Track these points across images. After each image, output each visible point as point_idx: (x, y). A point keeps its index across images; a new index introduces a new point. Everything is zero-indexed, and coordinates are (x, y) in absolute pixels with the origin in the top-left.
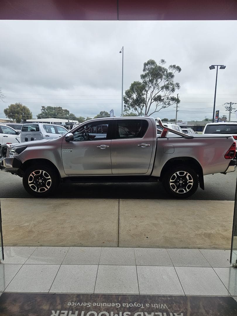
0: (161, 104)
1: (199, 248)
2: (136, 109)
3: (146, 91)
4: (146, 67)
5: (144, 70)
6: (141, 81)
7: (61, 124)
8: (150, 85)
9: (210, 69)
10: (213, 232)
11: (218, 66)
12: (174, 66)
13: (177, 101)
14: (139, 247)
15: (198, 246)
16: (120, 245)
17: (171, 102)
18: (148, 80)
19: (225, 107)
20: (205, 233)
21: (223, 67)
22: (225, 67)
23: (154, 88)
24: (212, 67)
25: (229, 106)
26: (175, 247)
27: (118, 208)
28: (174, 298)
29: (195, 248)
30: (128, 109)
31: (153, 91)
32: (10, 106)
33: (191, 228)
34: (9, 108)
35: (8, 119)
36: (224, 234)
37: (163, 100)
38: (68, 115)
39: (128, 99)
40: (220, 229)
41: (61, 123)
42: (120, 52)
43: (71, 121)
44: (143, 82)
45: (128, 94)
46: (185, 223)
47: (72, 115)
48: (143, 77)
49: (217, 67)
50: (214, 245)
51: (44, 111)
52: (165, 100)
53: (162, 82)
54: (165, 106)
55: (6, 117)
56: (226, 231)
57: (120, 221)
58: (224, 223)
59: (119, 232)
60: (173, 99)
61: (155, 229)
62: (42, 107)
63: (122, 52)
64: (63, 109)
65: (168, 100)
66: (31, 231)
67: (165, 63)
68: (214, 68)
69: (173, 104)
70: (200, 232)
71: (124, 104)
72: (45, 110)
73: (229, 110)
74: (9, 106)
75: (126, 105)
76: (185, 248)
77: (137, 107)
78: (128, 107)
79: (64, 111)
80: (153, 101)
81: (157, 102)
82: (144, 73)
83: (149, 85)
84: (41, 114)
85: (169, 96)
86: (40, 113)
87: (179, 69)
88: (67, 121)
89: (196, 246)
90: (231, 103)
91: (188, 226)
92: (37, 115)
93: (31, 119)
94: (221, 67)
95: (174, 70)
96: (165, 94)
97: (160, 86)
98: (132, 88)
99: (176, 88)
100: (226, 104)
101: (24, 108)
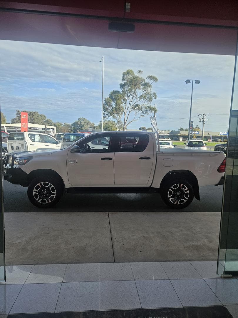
0: (139, 113)
1: (189, 260)
2: (115, 117)
3: (124, 99)
4: (125, 77)
5: (123, 80)
6: (120, 90)
7: (37, 129)
8: (129, 95)
9: (186, 83)
10: (199, 243)
12: (151, 77)
13: (155, 110)
14: (134, 261)
15: (188, 258)
16: (116, 260)
17: (149, 111)
18: (127, 89)
19: (199, 118)
20: (193, 245)
21: (197, 82)
22: (200, 82)
23: (133, 97)
24: (188, 82)
25: (203, 117)
26: (168, 260)
27: (108, 222)
28: (173, 310)
29: (185, 260)
30: (107, 116)
31: (131, 101)
33: (180, 241)
36: (210, 245)
37: (141, 109)
38: (44, 120)
39: (107, 107)
40: (205, 240)
42: (101, 62)
43: (48, 127)
44: (122, 91)
45: (107, 102)
46: (174, 235)
47: (48, 120)
48: (122, 86)
50: (202, 257)
51: (18, 115)
52: (143, 109)
53: (140, 92)
54: (143, 115)
56: (211, 242)
57: (112, 235)
58: (208, 235)
59: (113, 247)
60: (150, 108)
61: (147, 243)
63: (102, 62)
64: (40, 114)
65: (145, 110)
66: (24, 249)
67: (142, 73)
69: (151, 114)
70: (188, 244)
71: (103, 112)
72: (20, 114)
73: (202, 121)
75: (106, 113)
76: (177, 261)
77: (116, 115)
79: (40, 116)
80: (131, 109)
81: (135, 111)
82: (123, 83)
83: (127, 95)
84: (15, 119)
85: (147, 106)
86: (15, 117)
87: (155, 79)
88: (44, 126)
89: (186, 258)
90: (204, 114)
91: (176, 239)
92: (11, 120)
93: (4, 123)
94: (196, 82)
95: (152, 81)
96: (143, 104)
97: (139, 95)
98: (111, 97)
99: (153, 97)
100: (200, 115)
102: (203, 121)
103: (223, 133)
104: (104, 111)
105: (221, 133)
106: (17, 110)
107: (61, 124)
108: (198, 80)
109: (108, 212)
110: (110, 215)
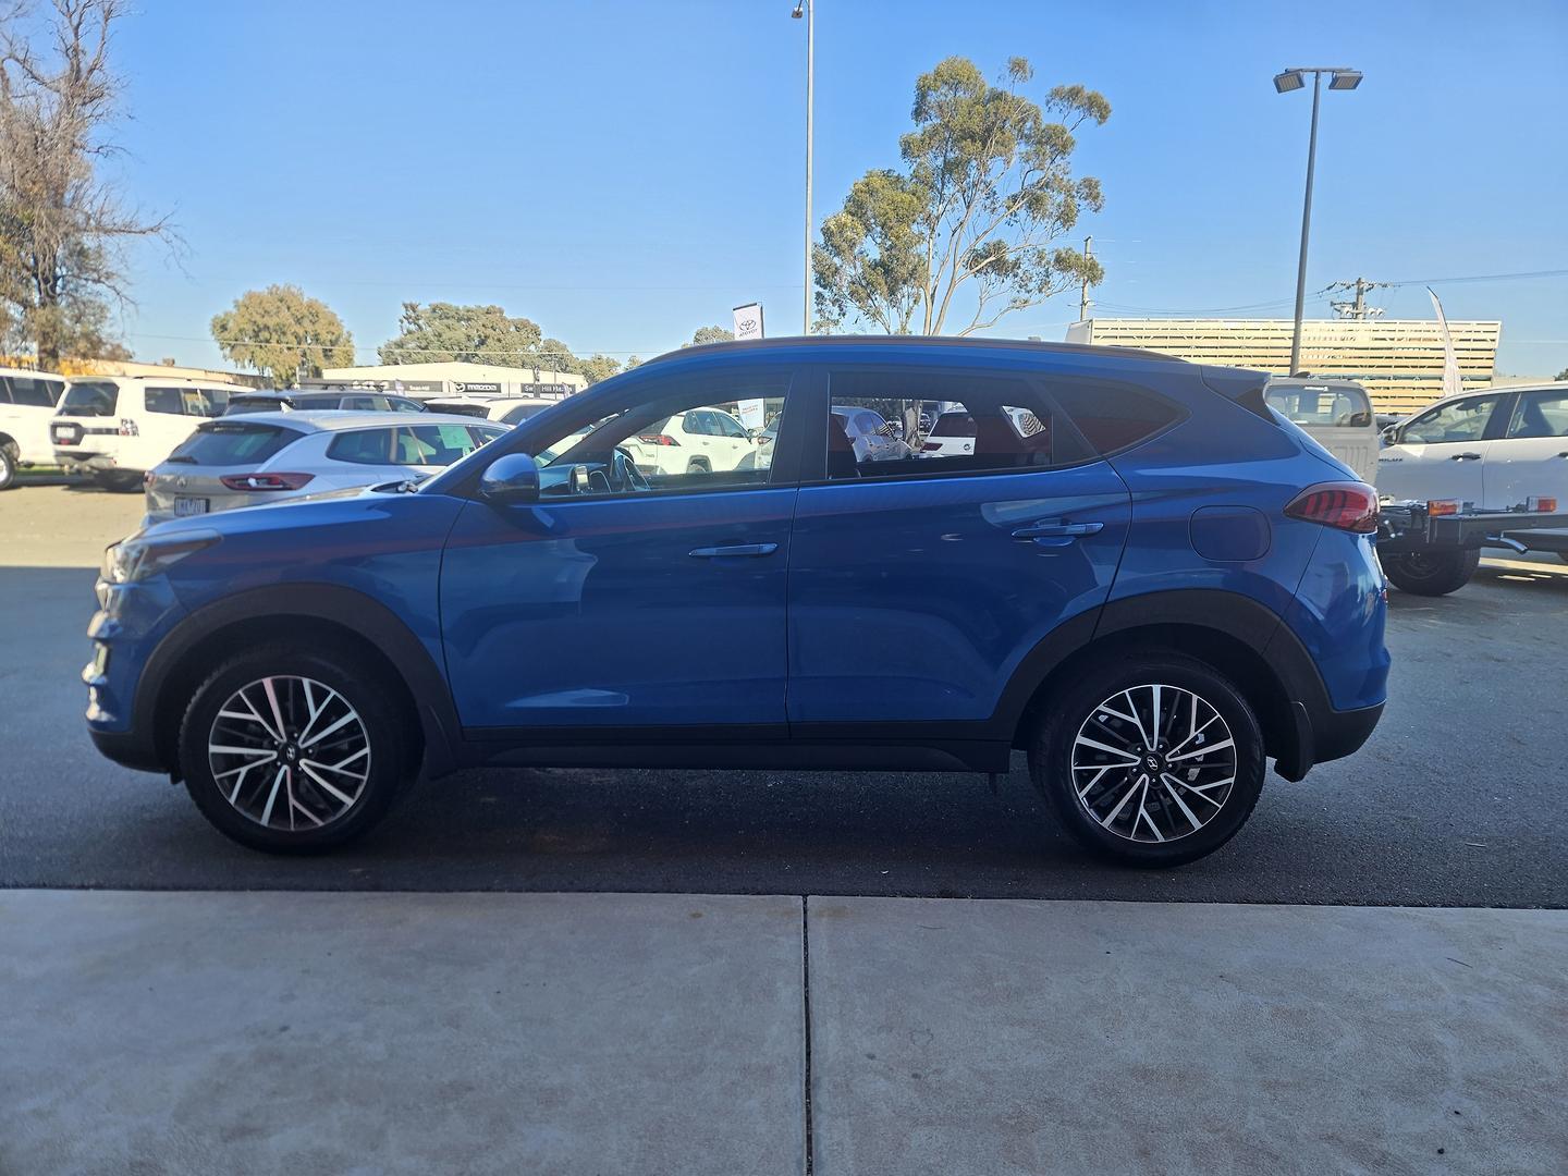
0: (1005, 287)
2: (876, 314)
3: (926, 219)
4: (928, 99)
5: (918, 113)
6: (904, 169)
7: (497, 391)
8: (949, 191)
9: (1280, 91)
11: (1322, 75)
12: (1074, 94)
17: (1056, 277)
18: (940, 161)
19: (1332, 304)
21: (1345, 81)
22: (1360, 78)
23: (968, 207)
24: (1288, 81)
25: (1354, 299)
30: (836, 310)
31: (962, 223)
32: (241, 299)
34: (234, 311)
35: (231, 366)
37: (1016, 264)
38: (532, 347)
39: (837, 261)
41: (499, 386)
42: (798, 15)
43: (546, 378)
44: (915, 176)
45: (833, 240)
47: (550, 346)
48: (914, 147)
49: (1317, 77)
51: (413, 327)
52: (1025, 266)
53: (1008, 171)
54: (1024, 295)
55: (225, 356)
60: (1062, 262)
62: (406, 306)
64: (508, 315)
65: (1039, 269)
67: (1028, 75)
68: (1302, 85)
69: (1067, 290)
72: (420, 322)
74: (236, 302)
75: (826, 293)
77: (880, 301)
78: (835, 303)
79: (512, 329)
80: (960, 270)
81: (981, 278)
82: (916, 130)
83: (941, 192)
84: (400, 345)
85: (1047, 249)
86: (397, 336)
87: (1097, 108)
88: (527, 376)
90: (1359, 282)
92: (379, 348)
93: (347, 366)
94: (1335, 81)
95: (1076, 114)
96: (1028, 237)
97: (1002, 197)
98: (856, 207)
99: (1084, 203)
100: (1337, 288)
101: (315, 314)
104: (818, 283)
106: (408, 302)
107: (613, 365)
108: (1348, 70)
109: (805, 903)
110: (820, 929)
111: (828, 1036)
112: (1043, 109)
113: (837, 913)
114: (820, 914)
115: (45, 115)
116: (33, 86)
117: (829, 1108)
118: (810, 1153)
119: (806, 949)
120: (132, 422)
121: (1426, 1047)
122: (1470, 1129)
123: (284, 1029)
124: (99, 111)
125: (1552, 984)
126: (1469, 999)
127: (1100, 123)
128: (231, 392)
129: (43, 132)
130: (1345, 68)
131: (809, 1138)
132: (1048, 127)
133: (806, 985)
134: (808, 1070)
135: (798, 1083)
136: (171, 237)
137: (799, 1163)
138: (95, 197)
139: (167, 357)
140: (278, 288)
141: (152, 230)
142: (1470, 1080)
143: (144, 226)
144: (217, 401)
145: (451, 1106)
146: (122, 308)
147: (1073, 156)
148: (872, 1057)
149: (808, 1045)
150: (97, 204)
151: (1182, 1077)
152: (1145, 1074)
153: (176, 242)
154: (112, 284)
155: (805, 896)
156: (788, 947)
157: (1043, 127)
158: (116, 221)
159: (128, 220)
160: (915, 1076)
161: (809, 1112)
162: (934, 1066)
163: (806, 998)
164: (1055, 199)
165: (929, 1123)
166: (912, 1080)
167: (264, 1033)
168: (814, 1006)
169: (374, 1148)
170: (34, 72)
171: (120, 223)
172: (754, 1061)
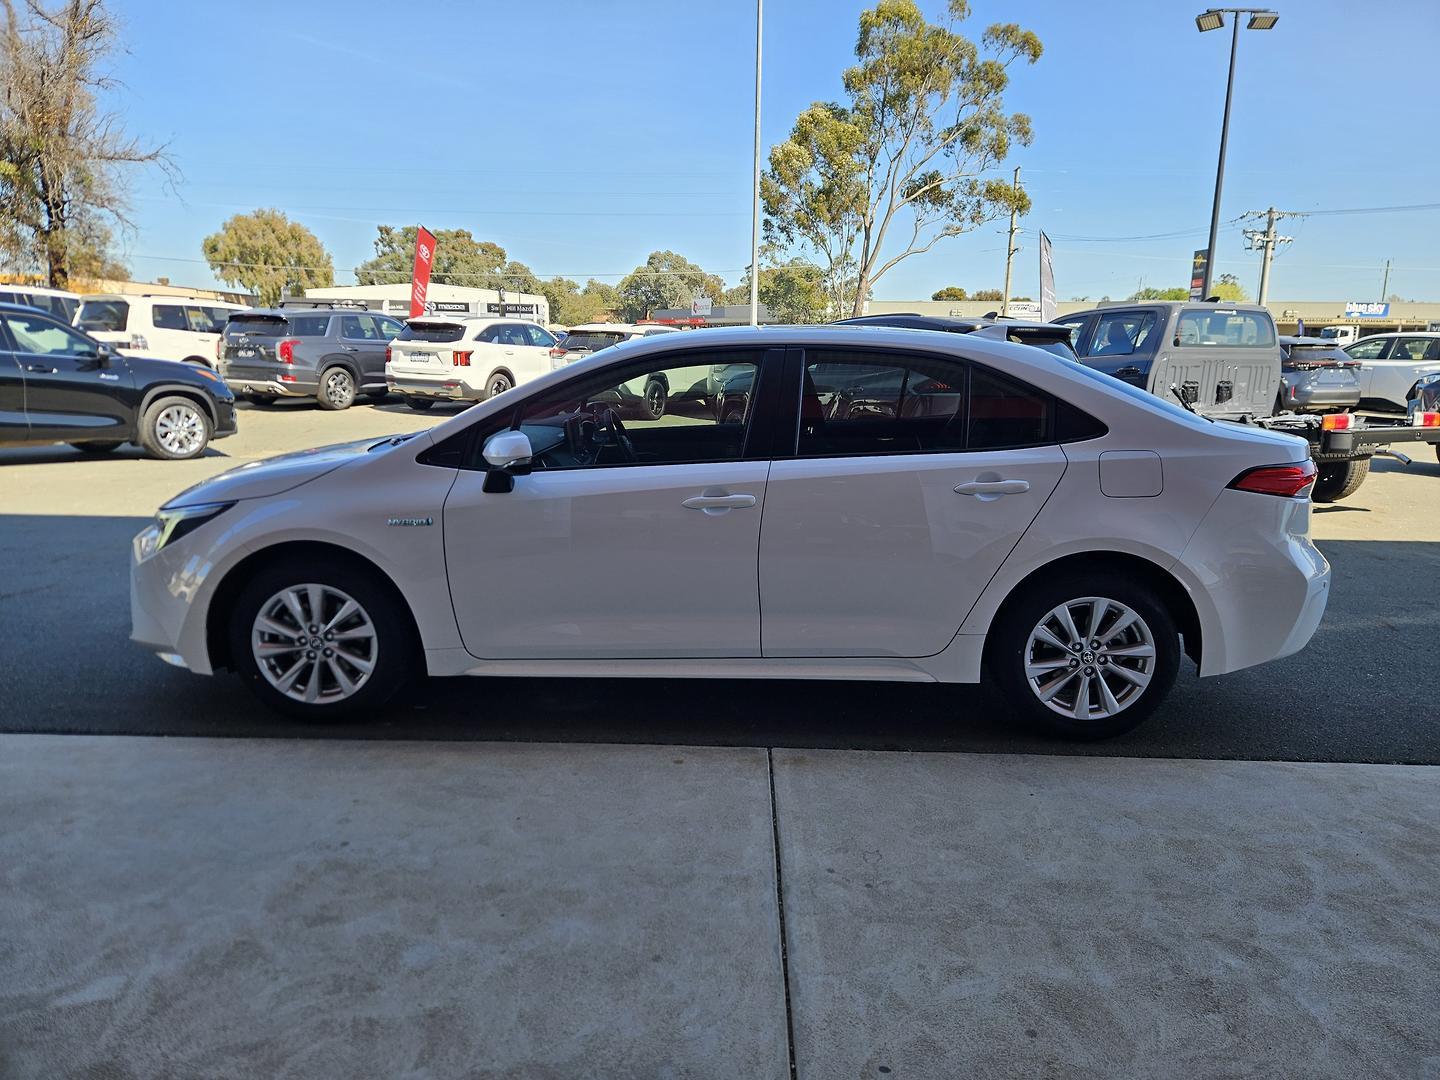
0: (937, 217)
2: (820, 241)
3: (868, 150)
4: (870, 36)
5: (861, 48)
6: (846, 102)
7: (467, 310)
9: (1200, 31)
11: (1241, 14)
12: (1009, 31)
13: (1020, 204)
17: (988, 208)
18: (880, 96)
19: (1245, 232)
21: (1264, 21)
22: (1276, 19)
23: (906, 138)
24: (1210, 19)
25: (1264, 228)
27: (769, 832)
30: (783, 237)
31: (900, 153)
32: (228, 221)
34: (223, 233)
35: (222, 286)
37: (951, 196)
38: (498, 270)
39: (783, 189)
41: (467, 305)
43: (511, 298)
44: (857, 108)
45: (781, 166)
47: (515, 269)
48: (856, 81)
49: (1236, 17)
51: (387, 249)
52: (958, 197)
53: (944, 107)
54: (957, 223)
55: (216, 277)
57: (793, 959)
60: (994, 193)
62: (381, 229)
64: (476, 239)
65: (970, 198)
67: (967, 13)
68: (1222, 25)
69: (996, 219)
71: (762, 216)
72: (394, 245)
73: (1261, 248)
74: (225, 224)
75: (775, 221)
77: (824, 228)
78: (783, 230)
79: (480, 252)
80: (898, 199)
81: (918, 206)
82: (858, 66)
83: (881, 124)
84: (376, 265)
85: (979, 179)
86: (373, 257)
87: (1031, 47)
88: (493, 297)
90: (1271, 212)
92: (356, 269)
93: (327, 286)
94: (1253, 21)
95: (1009, 52)
96: (958, 168)
97: (939, 128)
98: (802, 137)
99: (1014, 138)
100: (1250, 217)
101: (296, 236)
102: (1264, 247)
103: (1362, 308)
104: (766, 210)
105: (1349, 308)
106: (382, 225)
107: (572, 287)
108: (1265, 11)
109: (770, 754)
110: (784, 774)
111: (796, 856)
112: (980, 48)
113: (798, 761)
114: (783, 762)
115: (51, 50)
116: (38, 21)
117: (798, 909)
118: (784, 940)
119: (773, 789)
120: (142, 337)
121: (1298, 871)
122: (1328, 932)
123: (345, 844)
124: (99, 45)
125: (1406, 823)
126: (1334, 834)
127: (1033, 61)
128: (230, 310)
129: (48, 65)
130: (1262, 8)
131: (783, 931)
132: (985, 64)
133: (774, 816)
134: (779, 880)
135: (771, 890)
136: (167, 165)
137: (776, 949)
138: (97, 126)
139: (161, 277)
140: (263, 213)
141: (150, 157)
142: (1331, 895)
143: (143, 154)
144: (217, 318)
145: (488, 903)
146: (123, 231)
147: (1006, 93)
148: (831, 871)
149: (778, 862)
150: (99, 133)
151: (1089, 890)
152: (1059, 887)
153: (172, 170)
154: (114, 208)
155: (770, 748)
156: (759, 786)
157: (979, 64)
158: (117, 149)
159: (129, 147)
160: (868, 886)
161: (781, 911)
162: (885, 879)
163: (775, 828)
164: (988, 133)
165: (881, 920)
166: (866, 888)
167: (328, 847)
168: (782, 834)
169: (430, 932)
170: (39, 8)
171: (121, 152)
172: (734, 873)
